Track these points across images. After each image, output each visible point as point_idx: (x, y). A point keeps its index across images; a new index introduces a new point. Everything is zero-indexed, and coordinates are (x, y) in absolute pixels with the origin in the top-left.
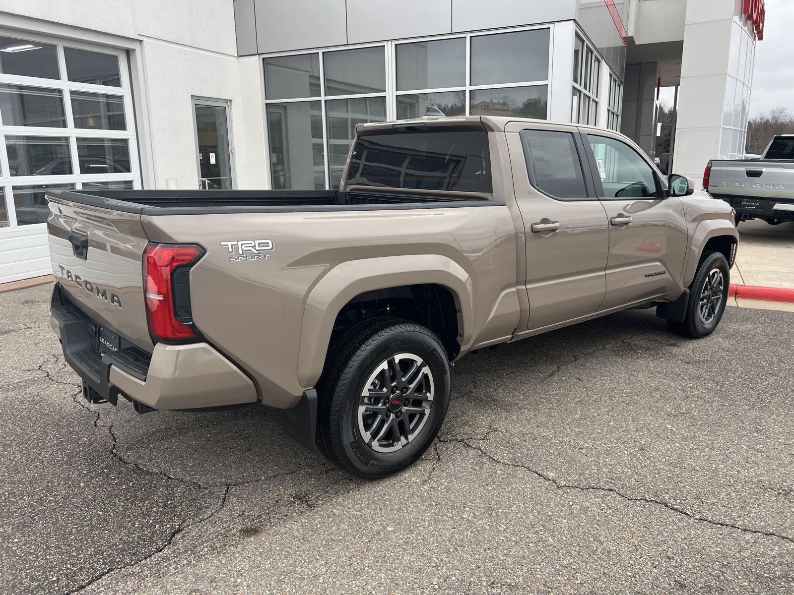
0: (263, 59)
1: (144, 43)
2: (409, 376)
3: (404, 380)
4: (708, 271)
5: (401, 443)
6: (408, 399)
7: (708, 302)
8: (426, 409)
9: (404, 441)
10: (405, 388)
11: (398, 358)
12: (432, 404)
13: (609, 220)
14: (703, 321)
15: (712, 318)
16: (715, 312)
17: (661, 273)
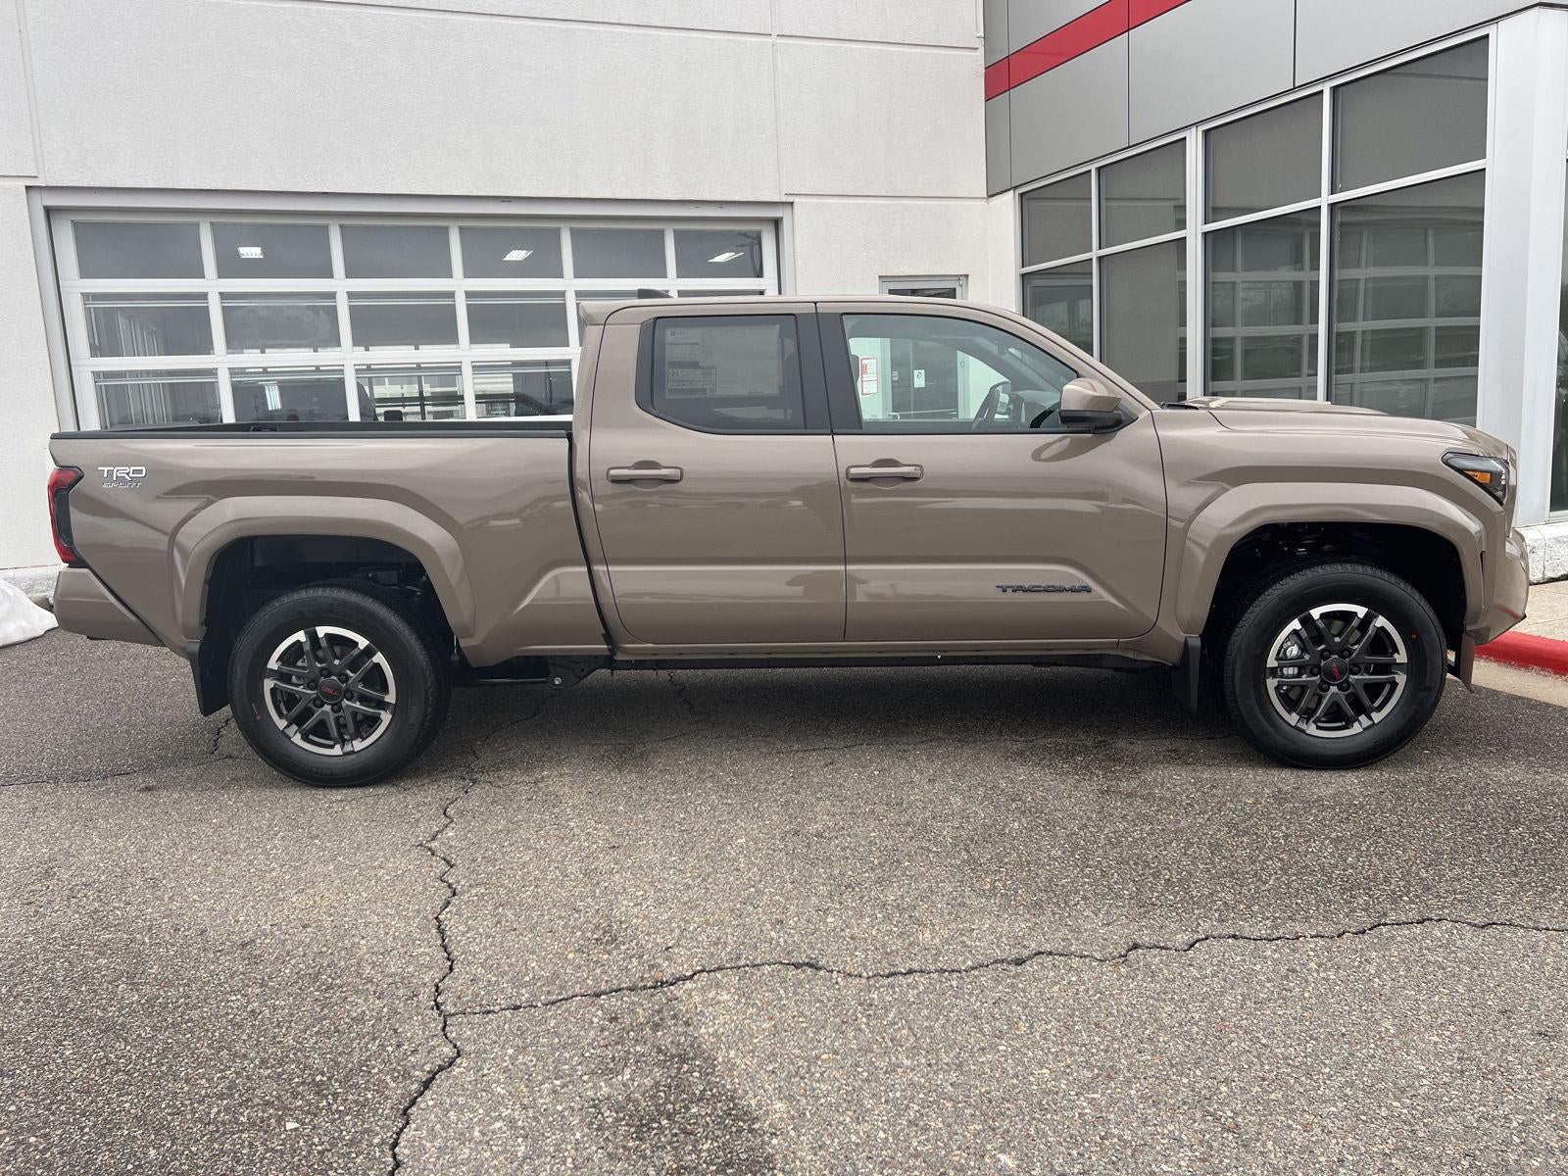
0: (1022, 194)
1: (795, 205)
2: (347, 659)
3: (337, 662)
4: (1298, 606)
5: (342, 748)
6: (351, 691)
7: (1326, 683)
8: (382, 712)
9: (348, 748)
10: (343, 674)
11: (322, 631)
12: (396, 709)
13: (842, 471)
14: (1303, 726)
15: (1356, 729)
16: (1374, 715)
17: (1073, 590)
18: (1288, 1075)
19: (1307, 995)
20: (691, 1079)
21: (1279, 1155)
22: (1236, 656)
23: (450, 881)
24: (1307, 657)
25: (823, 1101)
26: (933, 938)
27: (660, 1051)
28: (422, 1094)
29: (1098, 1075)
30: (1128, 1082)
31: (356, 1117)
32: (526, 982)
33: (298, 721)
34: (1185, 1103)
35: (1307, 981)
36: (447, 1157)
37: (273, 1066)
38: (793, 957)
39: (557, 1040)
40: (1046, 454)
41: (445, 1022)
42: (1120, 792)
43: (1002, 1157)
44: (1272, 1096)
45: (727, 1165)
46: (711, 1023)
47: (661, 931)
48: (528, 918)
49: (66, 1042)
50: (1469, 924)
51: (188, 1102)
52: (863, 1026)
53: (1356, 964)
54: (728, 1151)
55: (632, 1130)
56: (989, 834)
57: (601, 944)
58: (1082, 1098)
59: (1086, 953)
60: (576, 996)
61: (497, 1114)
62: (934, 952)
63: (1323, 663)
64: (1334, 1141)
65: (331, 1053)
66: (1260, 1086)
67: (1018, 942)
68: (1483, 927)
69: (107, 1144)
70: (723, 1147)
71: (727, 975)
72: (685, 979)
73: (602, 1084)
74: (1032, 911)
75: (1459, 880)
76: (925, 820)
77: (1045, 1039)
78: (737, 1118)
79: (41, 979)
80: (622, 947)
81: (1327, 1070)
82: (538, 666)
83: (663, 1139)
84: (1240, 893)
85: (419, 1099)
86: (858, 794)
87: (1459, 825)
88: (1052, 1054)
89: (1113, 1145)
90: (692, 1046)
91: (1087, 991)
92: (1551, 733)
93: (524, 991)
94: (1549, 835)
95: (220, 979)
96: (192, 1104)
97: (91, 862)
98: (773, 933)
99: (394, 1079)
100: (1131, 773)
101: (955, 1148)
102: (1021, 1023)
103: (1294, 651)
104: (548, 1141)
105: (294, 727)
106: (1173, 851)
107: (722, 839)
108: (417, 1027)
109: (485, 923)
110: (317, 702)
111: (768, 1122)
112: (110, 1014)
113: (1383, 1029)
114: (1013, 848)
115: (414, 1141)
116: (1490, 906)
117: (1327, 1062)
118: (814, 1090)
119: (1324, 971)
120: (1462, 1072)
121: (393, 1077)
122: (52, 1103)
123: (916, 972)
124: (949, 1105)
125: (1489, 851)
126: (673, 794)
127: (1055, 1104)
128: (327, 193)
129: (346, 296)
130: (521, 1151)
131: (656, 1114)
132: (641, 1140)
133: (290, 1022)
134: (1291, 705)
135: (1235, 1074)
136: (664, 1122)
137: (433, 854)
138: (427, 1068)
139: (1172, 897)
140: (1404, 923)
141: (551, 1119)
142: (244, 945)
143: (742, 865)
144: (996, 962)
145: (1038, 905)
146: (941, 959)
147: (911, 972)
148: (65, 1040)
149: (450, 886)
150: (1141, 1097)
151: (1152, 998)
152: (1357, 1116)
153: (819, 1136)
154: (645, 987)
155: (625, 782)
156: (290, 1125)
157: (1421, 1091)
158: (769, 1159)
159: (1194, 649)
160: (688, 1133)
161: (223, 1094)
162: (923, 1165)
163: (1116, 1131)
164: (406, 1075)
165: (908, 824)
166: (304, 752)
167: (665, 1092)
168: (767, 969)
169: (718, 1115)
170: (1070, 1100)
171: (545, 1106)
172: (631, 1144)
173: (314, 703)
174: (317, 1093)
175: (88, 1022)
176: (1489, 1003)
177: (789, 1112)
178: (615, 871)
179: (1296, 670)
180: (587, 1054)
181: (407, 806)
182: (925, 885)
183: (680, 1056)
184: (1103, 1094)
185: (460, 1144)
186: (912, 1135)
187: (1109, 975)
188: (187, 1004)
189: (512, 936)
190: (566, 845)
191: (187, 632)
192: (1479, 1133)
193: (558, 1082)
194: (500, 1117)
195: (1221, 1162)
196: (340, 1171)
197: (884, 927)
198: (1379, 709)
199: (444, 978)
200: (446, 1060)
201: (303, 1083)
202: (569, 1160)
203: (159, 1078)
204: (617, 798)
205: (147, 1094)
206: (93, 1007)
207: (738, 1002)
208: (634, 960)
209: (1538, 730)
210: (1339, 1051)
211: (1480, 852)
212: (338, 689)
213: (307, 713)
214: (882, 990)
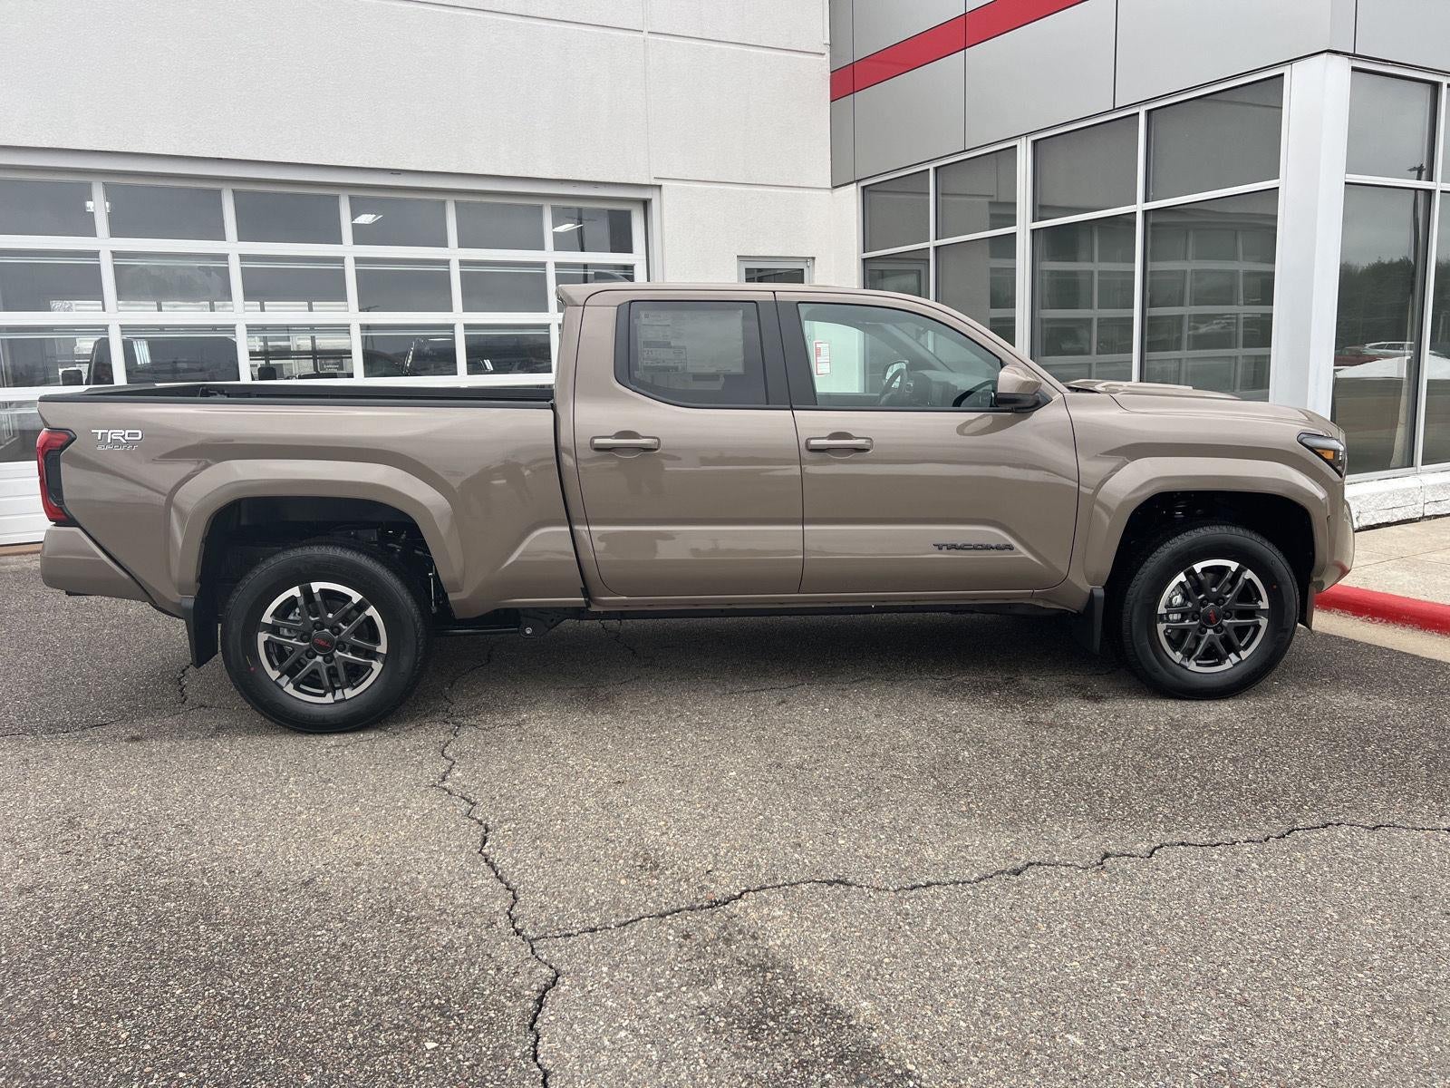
0: (864, 188)
1: (663, 188)
2: (340, 613)
3: (330, 615)
4: (1183, 561)
5: (334, 695)
6: (343, 643)
7: (1204, 626)
8: (373, 661)
9: (339, 695)
10: (336, 627)
11: (316, 587)
12: (386, 659)
13: (802, 443)
14: (1186, 664)
15: (1228, 665)
16: (1242, 653)
17: (998, 548)
18: (1270, 957)
19: (1259, 890)
20: (778, 985)
21: (1287, 1021)
22: (1133, 605)
23: (479, 818)
24: (1190, 605)
25: (901, 998)
26: (936, 855)
27: (740, 963)
28: (539, 1010)
29: (1120, 965)
30: (1146, 969)
31: (489, 1033)
32: (591, 907)
33: (290, 672)
34: (1198, 984)
35: (1255, 879)
36: (589, 1065)
37: (387, 993)
38: (822, 875)
39: (643, 958)
40: (968, 430)
41: (532, 946)
42: (1042, 722)
43: (1068, 1036)
44: (1264, 975)
45: (842, 1057)
46: (775, 936)
47: (696, 857)
48: (568, 849)
49: (172, 982)
50: (1362, 826)
51: (320, 1030)
52: (909, 933)
53: (1288, 863)
54: (837, 1045)
55: (746, 1032)
56: (947, 763)
57: (646, 870)
58: (1115, 985)
59: (1069, 863)
60: (643, 917)
61: (617, 1025)
62: (943, 866)
63: (1202, 609)
64: (1325, 1008)
65: (437, 978)
66: (1252, 967)
67: (1009, 855)
68: (1374, 829)
69: (258, 1074)
70: (832, 1041)
71: (772, 894)
72: (736, 898)
73: (701, 993)
74: (1011, 829)
75: (1341, 790)
76: (887, 751)
77: (1064, 936)
78: (833, 1018)
79: (115, 925)
80: (666, 872)
81: (1298, 951)
82: (509, 618)
83: (776, 1038)
84: (1174, 807)
85: (540, 1015)
86: (819, 729)
87: (1325, 745)
88: (1076, 948)
89: (1155, 1021)
90: (766, 956)
91: (1082, 894)
92: (1367, 665)
93: (593, 915)
94: (1397, 752)
95: (297, 917)
96: (325, 1032)
97: (111, 812)
98: (796, 855)
99: (510, 999)
100: (1044, 706)
101: (1028, 1032)
102: (1039, 924)
103: (1178, 599)
104: (675, 1045)
105: (286, 678)
106: (1105, 773)
107: (715, 773)
108: (508, 952)
109: (530, 855)
110: (310, 653)
111: (862, 1019)
112: (203, 954)
113: (1328, 916)
114: (972, 774)
115: (552, 1052)
116: (1373, 811)
117: (1296, 944)
118: (889, 989)
119: (1265, 870)
120: (1401, 947)
121: (506, 997)
122: (184, 1040)
123: (933, 884)
124: (1008, 995)
125: (1355, 766)
126: (652, 733)
127: (1095, 990)
128: (221, 159)
129: (238, 258)
130: (654, 1055)
131: (760, 1017)
132: (757, 1040)
133: (385, 952)
134: (1176, 645)
135: (1228, 958)
136: (771, 1024)
137: (450, 793)
138: (535, 987)
139: (1120, 812)
140: (1312, 828)
141: (668, 1026)
142: (306, 884)
143: (743, 796)
144: (997, 873)
145: (1012, 822)
146: (951, 872)
147: (929, 885)
148: (169, 980)
149: (480, 822)
150: (1161, 981)
151: (1138, 898)
152: (1334, 987)
153: (909, 1028)
154: (702, 907)
155: (602, 723)
156: (430, 1045)
157: (1376, 964)
158: (876, 1050)
159: (1100, 598)
160: (797, 1032)
161: (351, 1021)
162: (1008, 1047)
163: (1153, 1011)
164: (517, 995)
165: (873, 755)
166: (295, 701)
167: (760, 998)
168: (805, 887)
169: (815, 1015)
170: (1105, 987)
171: (658, 1016)
172: (750, 1044)
173: (306, 655)
174: (442, 1015)
175: (183, 962)
176: (1401, 890)
177: (876, 1009)
178: (629, 804)
179: (1180, 616)
180: (676, 969)
181: (404, 750)
182: (911, 809)
183: (760, 966)
184: (1131, 981)
185: (596, 1053)
186: (988, 1022)
187: (1096, 881)
188: (276, 941)
189: (559, 866)
190: (575, 782)
191: (182, 589)
192: (1431, 995)
193: (660, 994)
194: (621, 1027)
195: (1245, 1030)
196: (495, 1083)
197: (892, 846)
198: (1246, 647)
199: (512, 906)
200: (549, 980)
201: (423, 1007)
202: (701, 1061)
203: (282, 1011)
204: (602, 738)
205: (277, 1025)
206: (182, 948)
207: (792, 917)
208: (682, 883)
209: (1356, 664)
210: (1302, 935)
211: (1349, 766)
212: (330, 641)
213: (299, 664)
214: (911, 901)
